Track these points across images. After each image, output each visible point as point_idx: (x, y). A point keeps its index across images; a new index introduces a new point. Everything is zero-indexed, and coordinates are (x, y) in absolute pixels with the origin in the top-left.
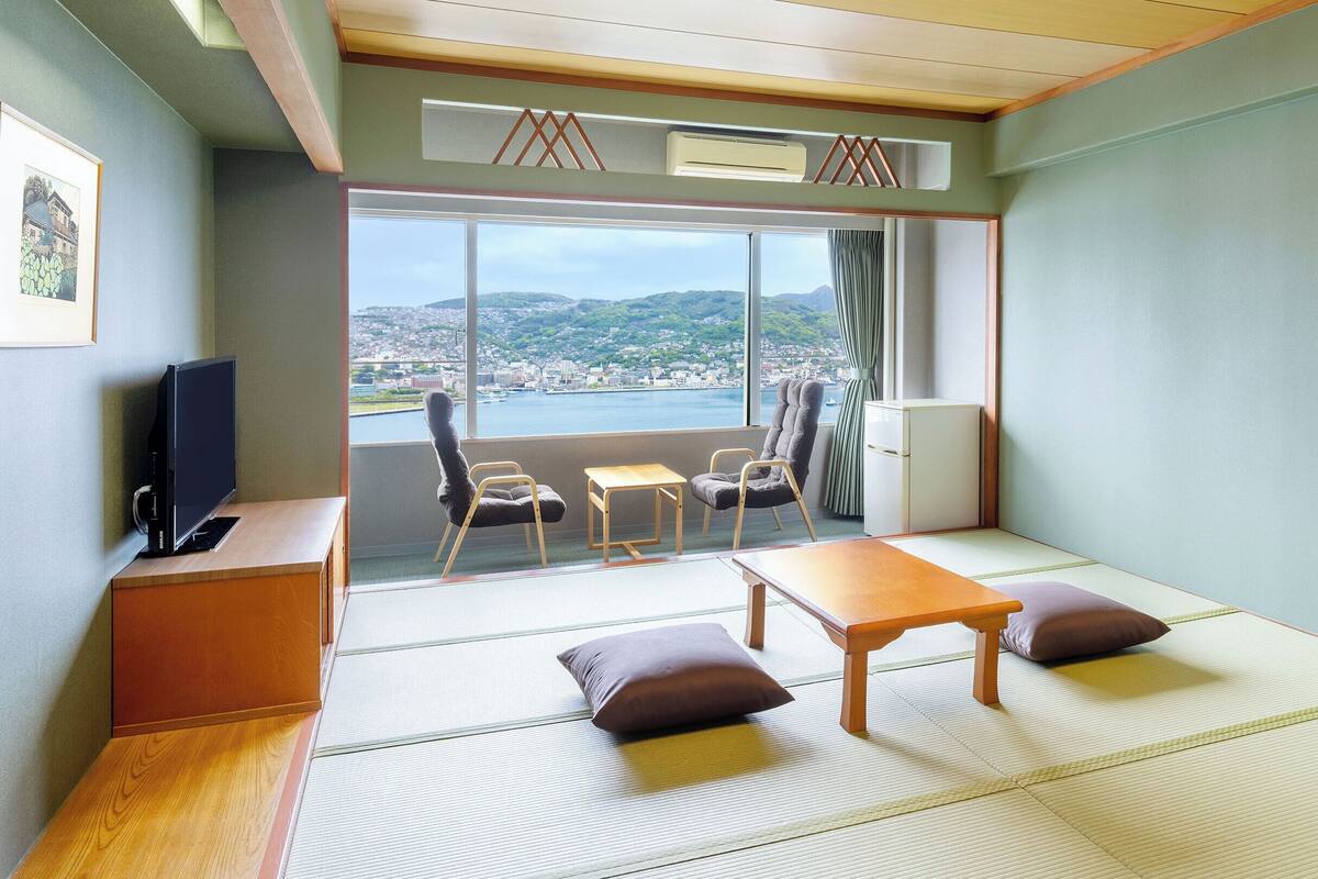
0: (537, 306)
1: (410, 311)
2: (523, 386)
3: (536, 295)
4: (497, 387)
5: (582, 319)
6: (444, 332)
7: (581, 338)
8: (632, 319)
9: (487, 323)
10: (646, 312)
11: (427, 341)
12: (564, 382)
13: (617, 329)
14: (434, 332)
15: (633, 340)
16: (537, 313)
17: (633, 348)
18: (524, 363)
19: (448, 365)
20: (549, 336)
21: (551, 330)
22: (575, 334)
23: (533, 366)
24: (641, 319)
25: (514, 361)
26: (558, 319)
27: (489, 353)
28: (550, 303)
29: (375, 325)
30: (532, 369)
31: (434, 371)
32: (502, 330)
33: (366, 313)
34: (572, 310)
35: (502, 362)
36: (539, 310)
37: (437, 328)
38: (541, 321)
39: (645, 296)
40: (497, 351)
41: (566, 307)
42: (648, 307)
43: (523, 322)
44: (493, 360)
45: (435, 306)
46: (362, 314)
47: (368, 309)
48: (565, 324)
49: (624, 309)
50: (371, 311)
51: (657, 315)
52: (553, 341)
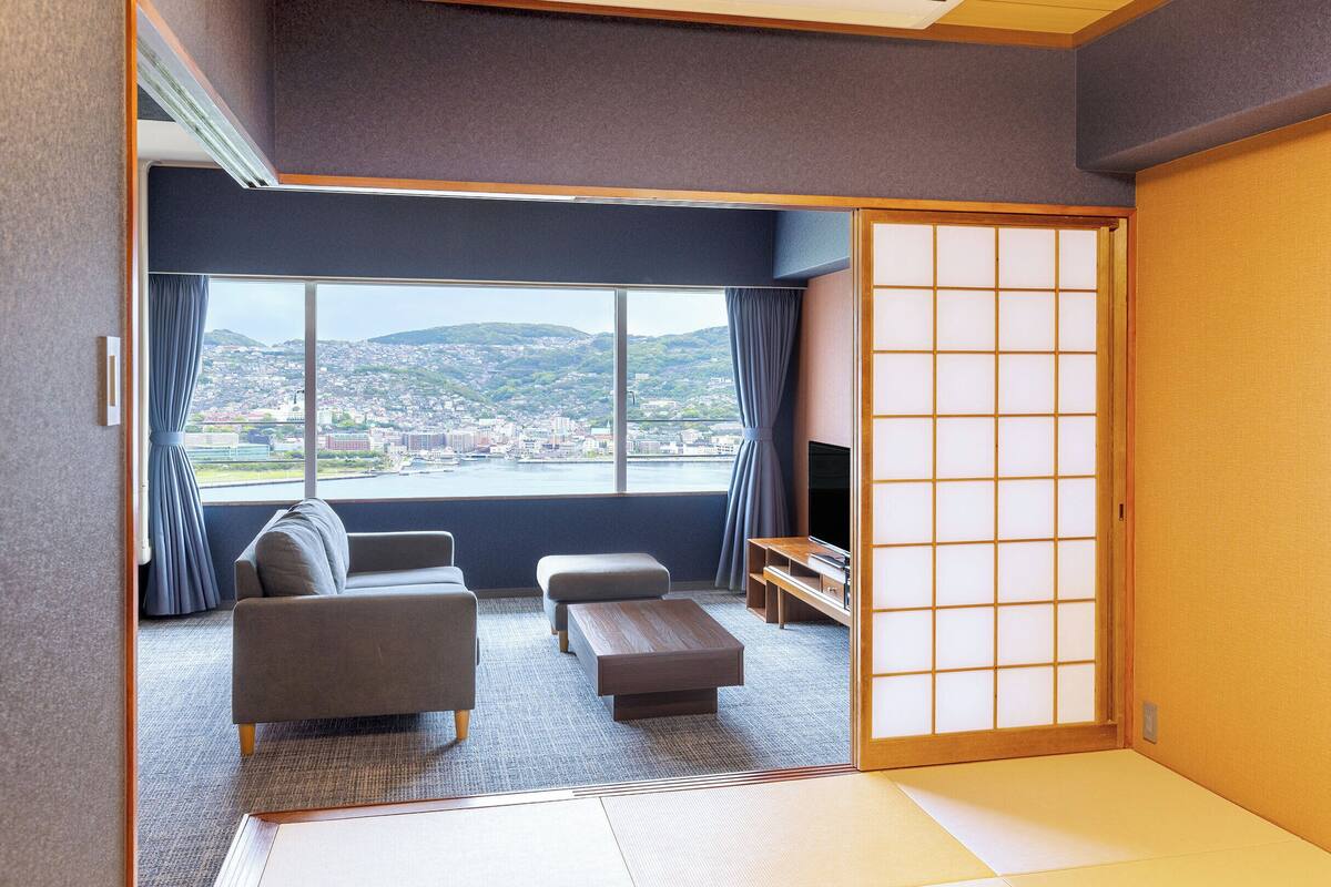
0: (532, 342)
1: (346, 346)
2: (488, 451)
3: (534, 328)
4: (448, 452)
5: (594, 361)
6: (386, 376)
7: (591, 386)
8: (669, 362)
9: (457, 365)
10: (691, 353)
11: (360, 388)
12: (550, 447)
13: (646, 376)
14: (371, 376)
15: (667, 391)
16: (532, 352)
17: (662, 403)
18: (500, 420)
19: (385, 420)
20: (544, 383)
21: (548, 376)
22: (583, 382)
23: (511, 424)
24: (683, 362)
25: (485, 416)
26: (561, 361)
27: (448, 405)
28: (553, 339)
29: (292, 365)
30: (509, 429)
31: (364, 428)
32: (479, 374)
33: (283, 350)
34: (583, 348)
35: (468, 418)
36: (535, 347)
37: (376, 370)
38: (536, 363)
39: (692, 330)
40: (462, 403)
41: (576, 344)
42: (694, 345)
43: (509, 365)
44: (455, 415)
45: (384, 340)
46: (275, 350)
47: (289, 343)
48: (572, 367)
49: (659, 349)
50: (291, 347)
51: (707, 358)
52: (550, 391)
